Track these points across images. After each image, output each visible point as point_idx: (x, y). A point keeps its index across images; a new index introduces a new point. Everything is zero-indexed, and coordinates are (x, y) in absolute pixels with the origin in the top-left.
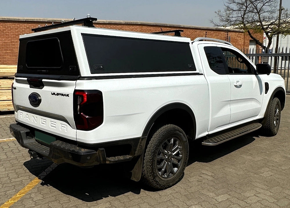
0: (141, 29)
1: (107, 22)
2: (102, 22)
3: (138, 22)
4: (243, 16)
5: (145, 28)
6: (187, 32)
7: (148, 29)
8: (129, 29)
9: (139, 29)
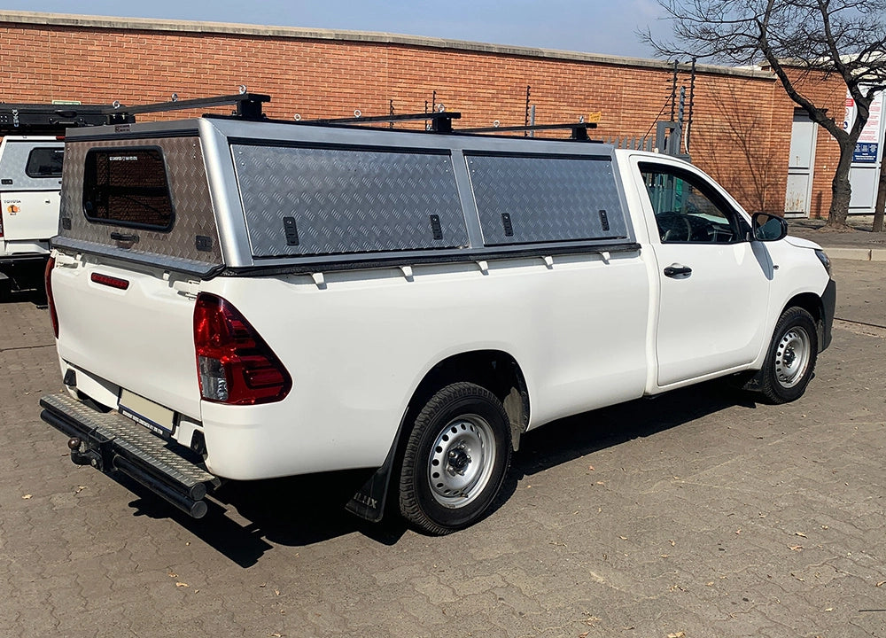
0: (392, 61)
1: (266, 31)
2: (250, 30)
3: (385, 34)
4: (761, 19)
5: (409, 58)
6: (562, 75)
7: (419, 59)
8: (349, 58)
9: (387, 61)
